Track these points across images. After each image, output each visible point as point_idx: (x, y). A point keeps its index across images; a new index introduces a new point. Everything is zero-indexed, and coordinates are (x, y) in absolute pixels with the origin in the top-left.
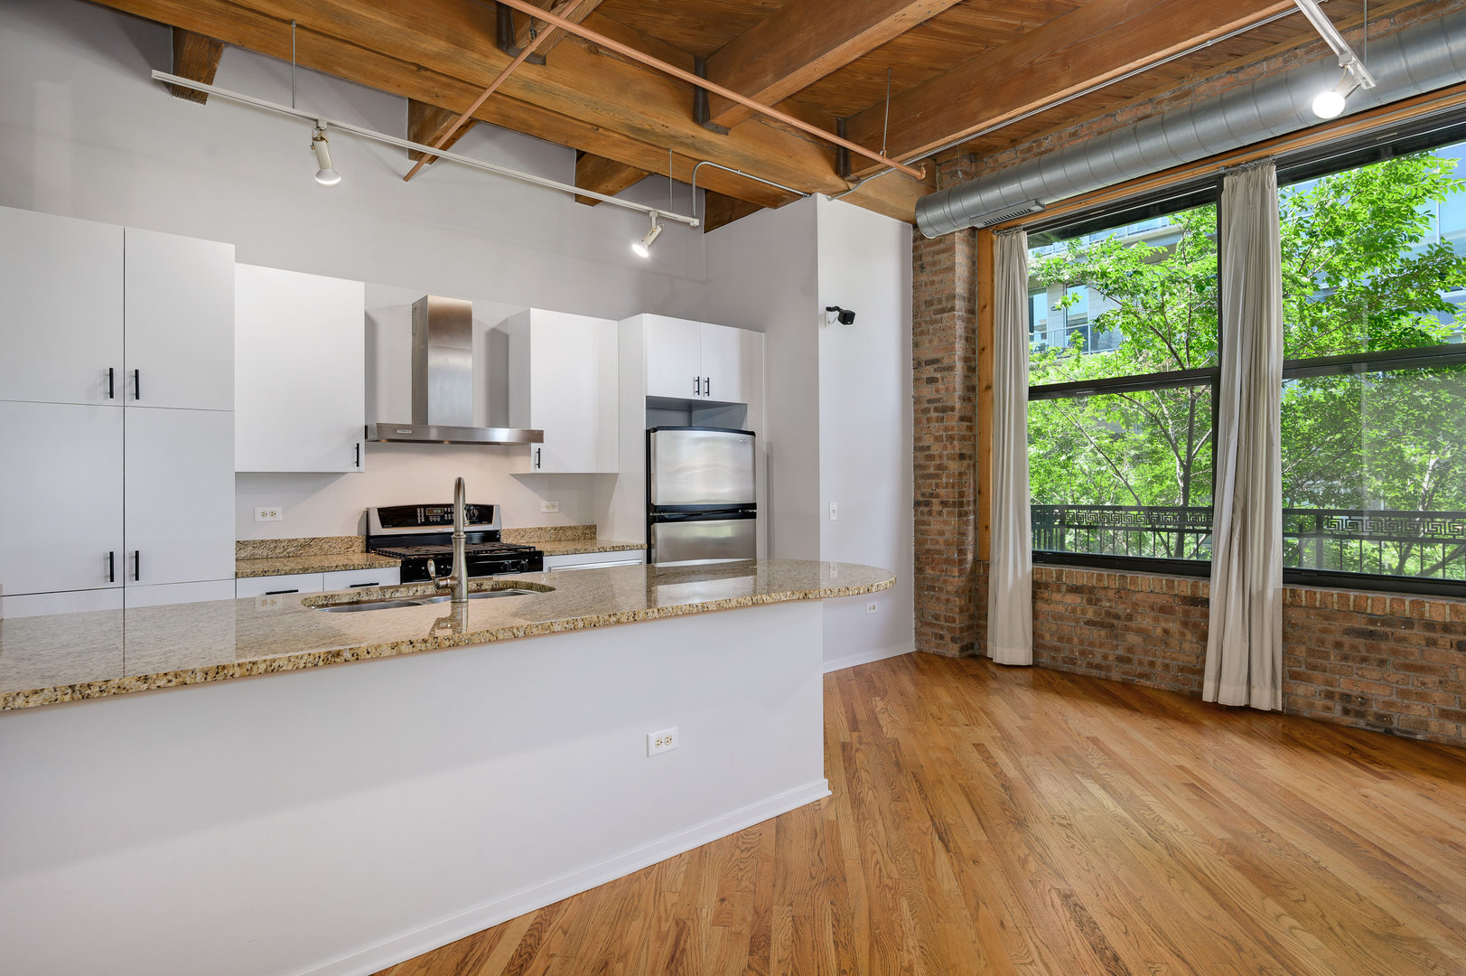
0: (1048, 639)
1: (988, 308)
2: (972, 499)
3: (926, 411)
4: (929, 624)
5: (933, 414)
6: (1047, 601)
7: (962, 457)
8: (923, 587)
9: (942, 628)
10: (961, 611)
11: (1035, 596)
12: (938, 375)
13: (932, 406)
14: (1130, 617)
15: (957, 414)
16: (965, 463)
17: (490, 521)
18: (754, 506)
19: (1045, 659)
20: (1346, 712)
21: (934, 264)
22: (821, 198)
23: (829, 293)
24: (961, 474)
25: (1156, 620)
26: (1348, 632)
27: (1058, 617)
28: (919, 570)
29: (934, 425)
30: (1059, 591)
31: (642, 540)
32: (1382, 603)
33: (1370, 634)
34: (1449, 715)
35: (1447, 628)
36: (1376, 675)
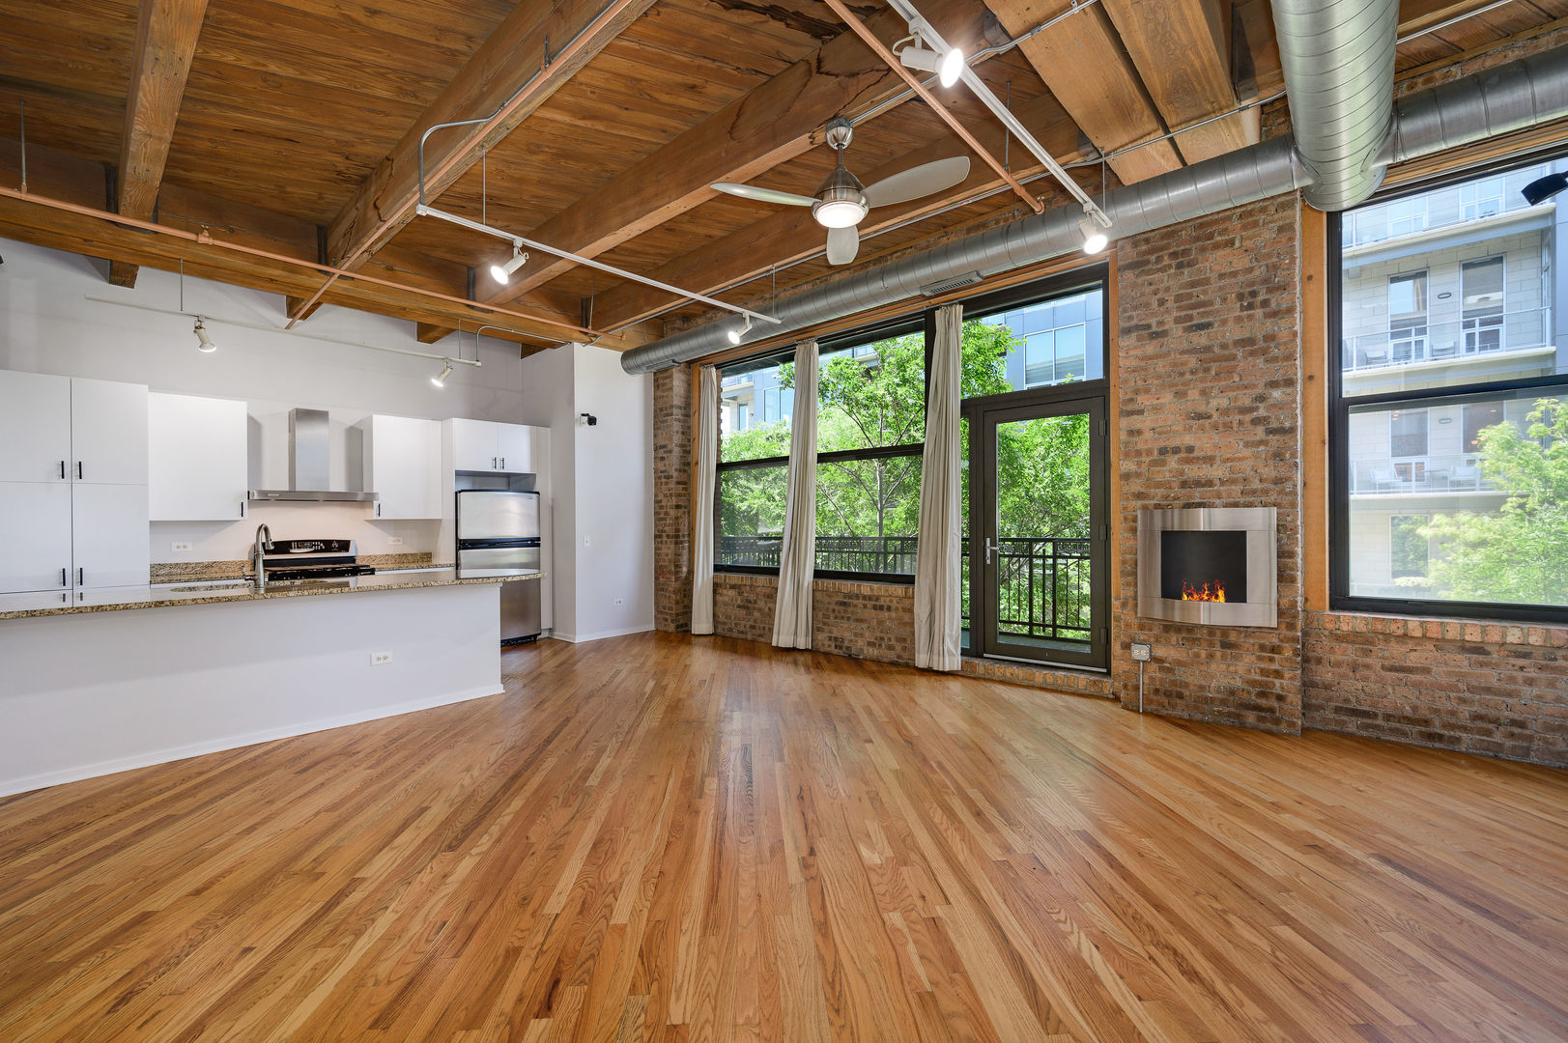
0: (722, 618)
1: (697, 414)
2: (686, 533)
3: (660, 478)
4: (661, 612)
5: (663, 480)
6: (721, 595)
7: (678, 507)
8: (659, 589)
9: (667, 613)
10: (677, 603)
11: (715, 592)
12: (665, 455)
13: (663, 475)
14: (755, 602)
15: (674, 480)
16: (681, 511)
17: (347, 550)
18: (539, 539)
19: (720, 630)
20: (836, 647)
21: (664, 385)
22: (576, 345)
23: (582, 404)
24: (677, 518)
25: (766, 602)
26: (837, 603)
27: (726, 604)
28: (656, 578)
29: (663, 486)
30: (726, 588)
31: (453, 562)
32: (847, 586)
33: (844, 604)
34: (870, 644)
35: (870, 598)
36: (846, 626)
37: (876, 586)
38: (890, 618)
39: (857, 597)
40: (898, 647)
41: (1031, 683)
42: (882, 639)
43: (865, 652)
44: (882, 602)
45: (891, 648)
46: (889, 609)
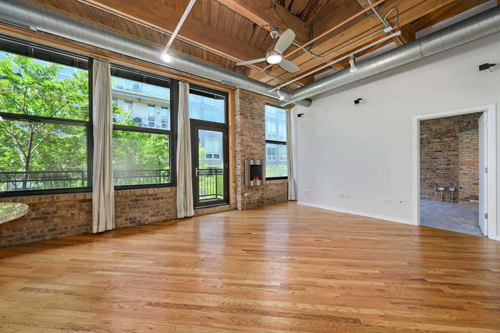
14: (55, 212)
20: (131, 223)
25: (68, 211)
26: (131, 201)
32: (139, 192)
33: (136, 200)
34: (152, 216)
35: (152, 195)
36: (137, 211)
37: (156, 189)
38: (162, 202)
39: (144, 196)
40: (167, 214)
41: (215, 212)
42: (159, 212)
43: (149, 220)
44: (158, 196)
45: (163, 215)
46: (162, 198)
